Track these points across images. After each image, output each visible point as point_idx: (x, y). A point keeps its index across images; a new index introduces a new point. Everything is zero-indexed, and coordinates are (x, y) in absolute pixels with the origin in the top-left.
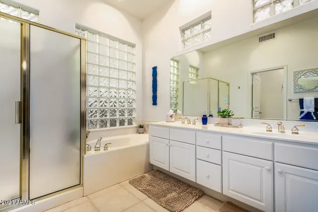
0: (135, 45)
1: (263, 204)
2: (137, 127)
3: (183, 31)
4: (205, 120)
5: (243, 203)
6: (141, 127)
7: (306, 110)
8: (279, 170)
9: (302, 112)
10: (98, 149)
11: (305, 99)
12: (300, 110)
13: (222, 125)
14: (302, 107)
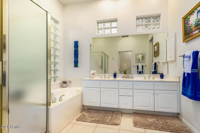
0: (59, 22)
1: (150, 108)
2: (61, 83)
3: (98, 23)
4: (115, 76)
5: (142, 110)
6: (65, 83)
7: (139, 70)
8: (156, 93)
9: (138, 71)
10: (55, 101)
11: (139, 65)
12: (137, 70)
13: (126, 77)
14: (138, 69)
